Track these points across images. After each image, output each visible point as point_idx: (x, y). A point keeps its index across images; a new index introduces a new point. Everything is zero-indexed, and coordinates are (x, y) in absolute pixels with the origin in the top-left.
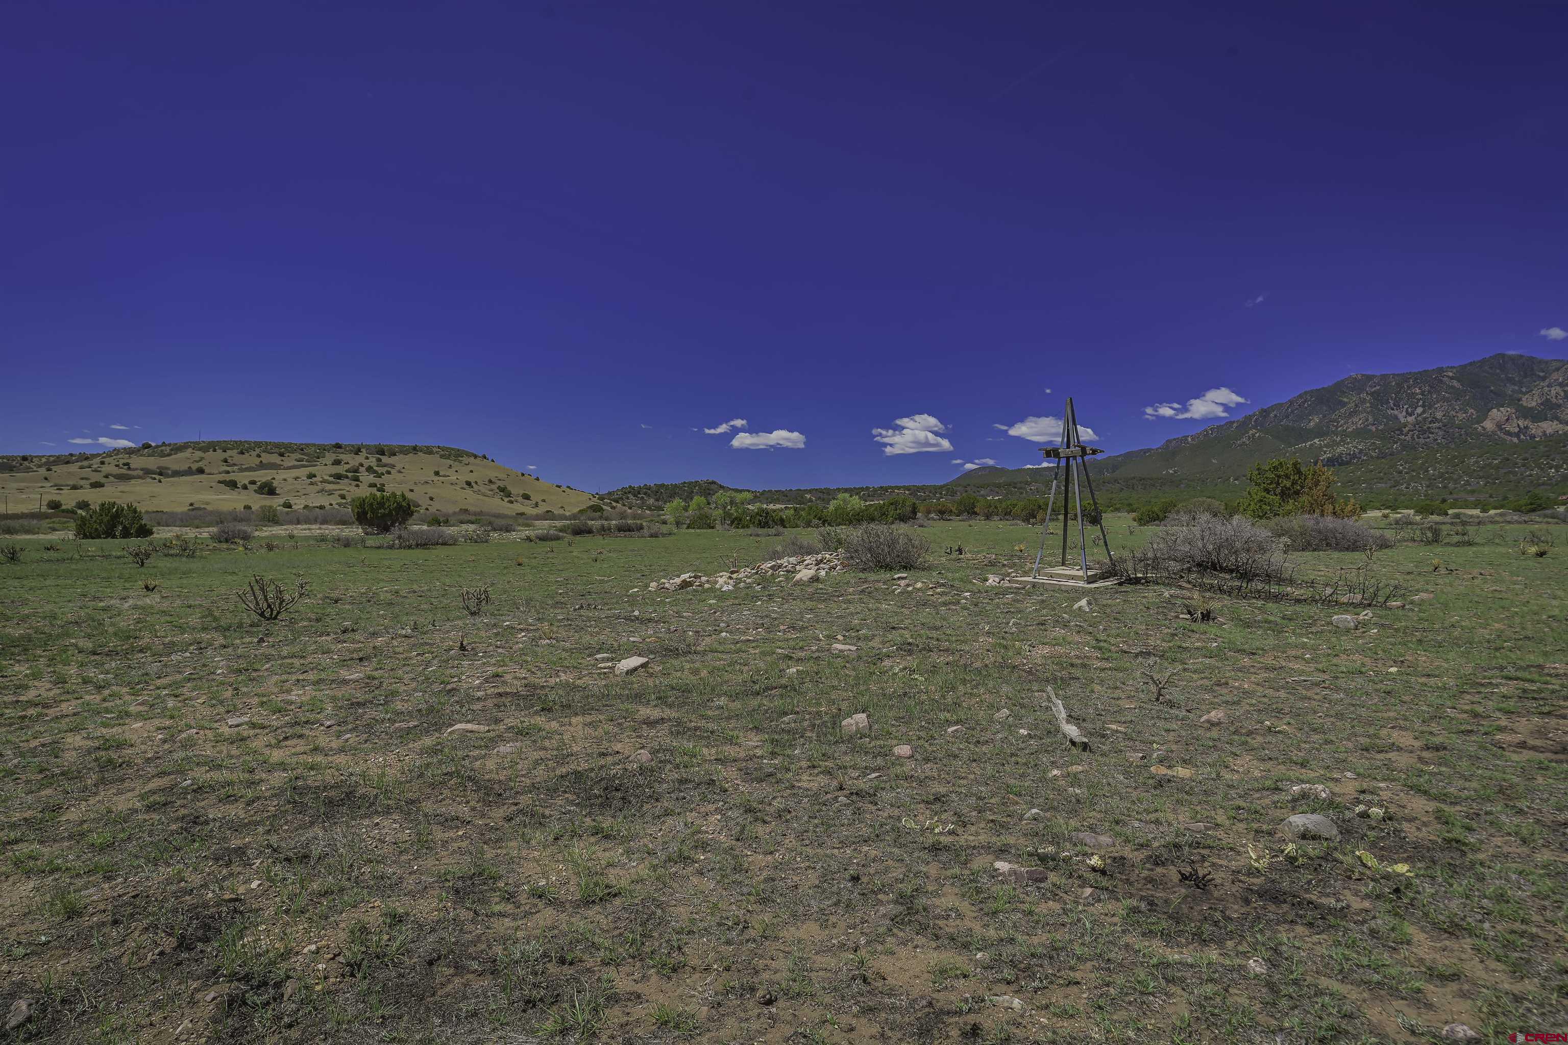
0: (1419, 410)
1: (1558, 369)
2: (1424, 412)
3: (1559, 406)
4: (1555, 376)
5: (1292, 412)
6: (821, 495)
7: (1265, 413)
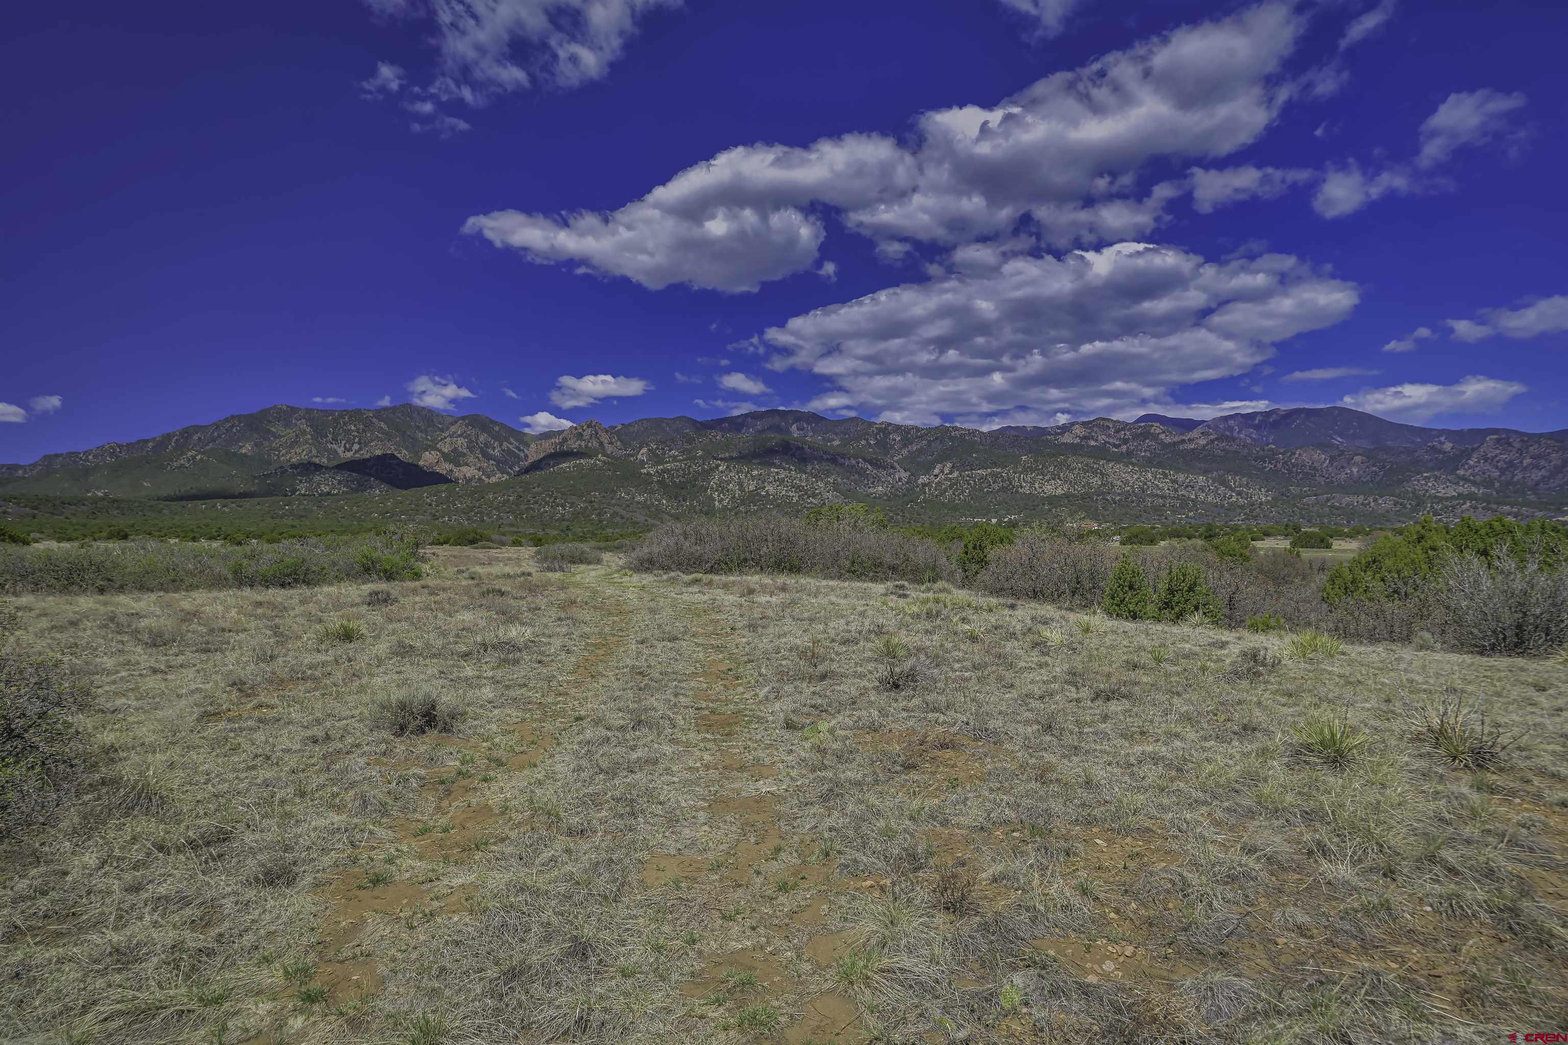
0: (356, 447)
1: (452, 424)
2: (360, 449)
3: (465, 455)
4: (453, 429)
5: (219, 436)
7: (187, 433)
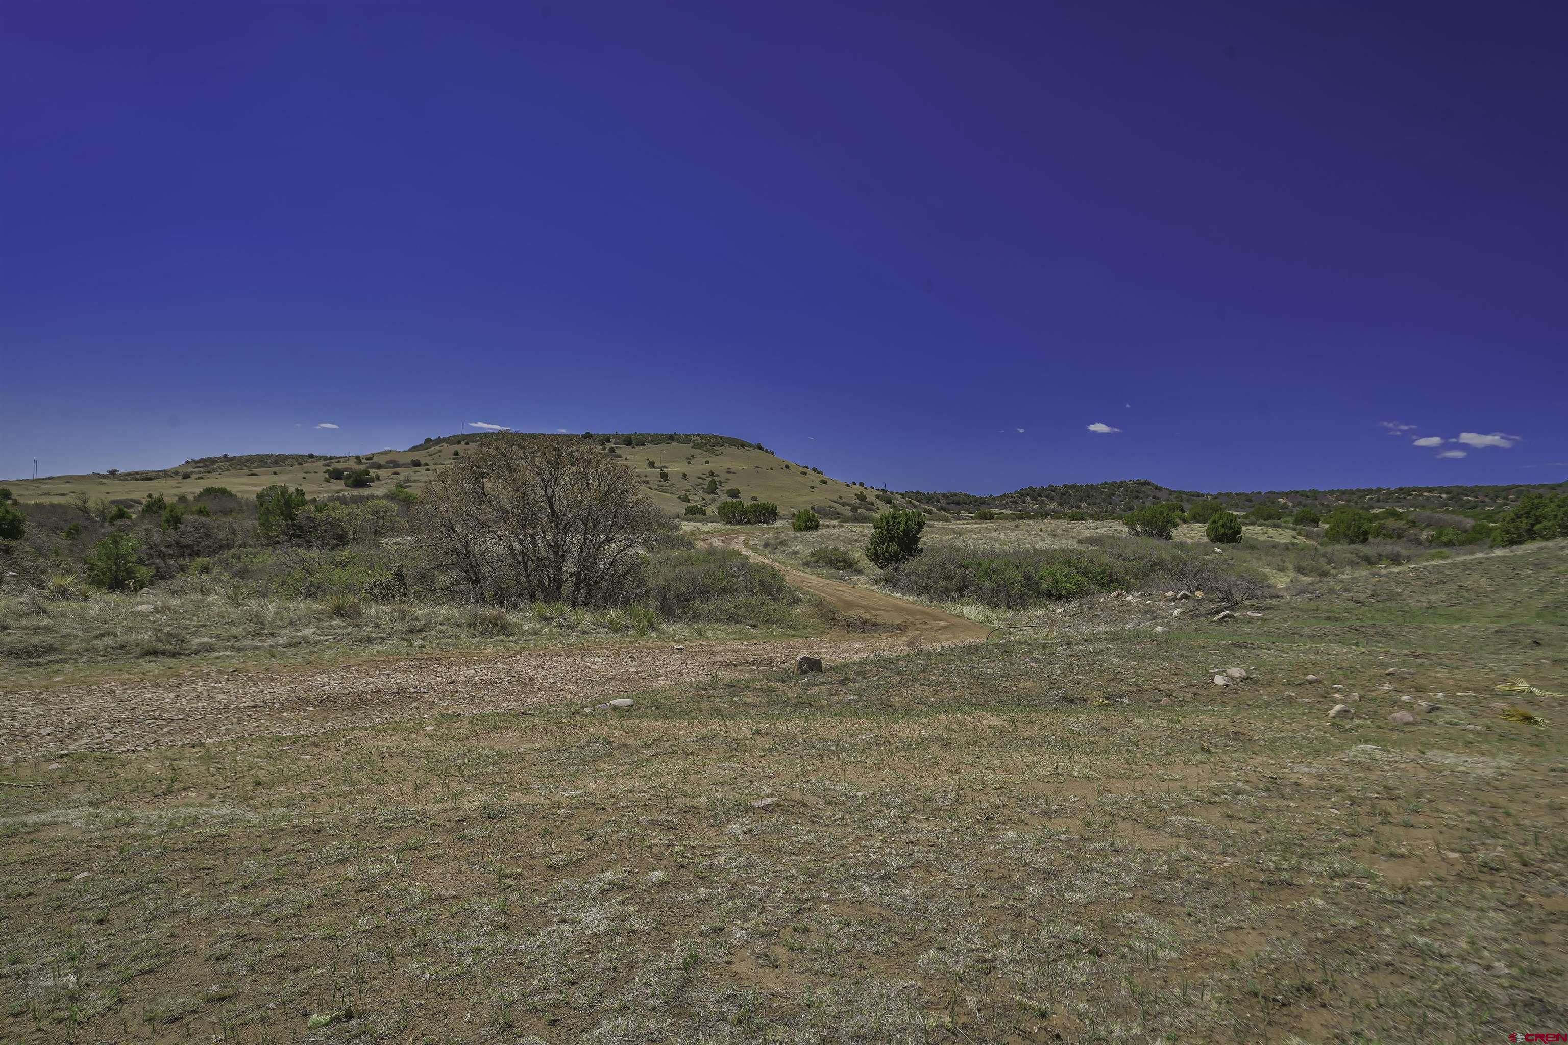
6: (1303, 499)
